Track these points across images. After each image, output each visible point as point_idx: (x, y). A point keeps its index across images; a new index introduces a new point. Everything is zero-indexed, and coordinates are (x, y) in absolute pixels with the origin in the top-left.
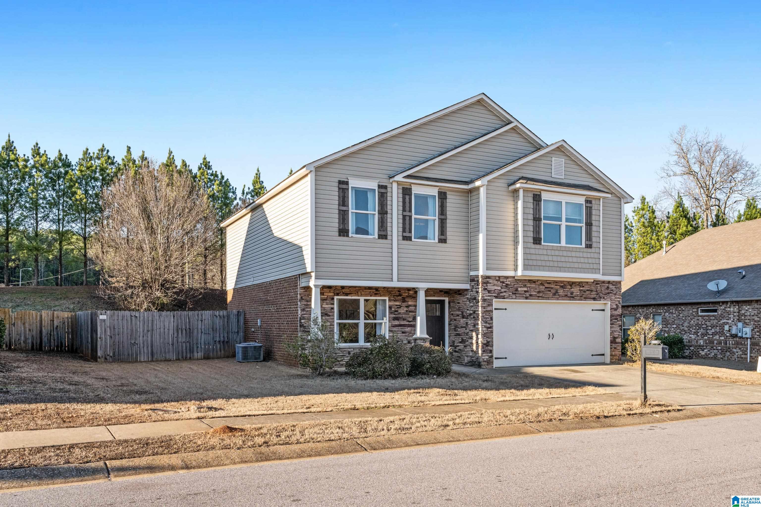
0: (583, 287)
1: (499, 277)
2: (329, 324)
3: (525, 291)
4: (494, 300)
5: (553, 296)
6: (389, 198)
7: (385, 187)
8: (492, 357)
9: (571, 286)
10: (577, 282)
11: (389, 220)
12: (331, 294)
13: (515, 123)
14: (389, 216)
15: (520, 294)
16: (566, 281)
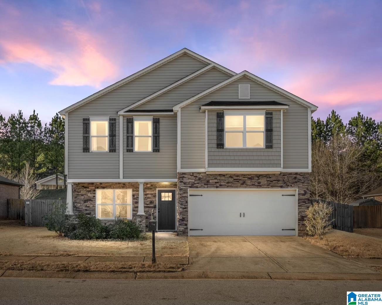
0: (270, 178)
1: (193, 173)
2: (92, 206)
3: (216, 183)
4: (189, 189)
5: (241, 186)
6: (117, 126)
7: (115, 120)
8: (187, 228)
9: (258, 177)
10: (264, 174)
11: (117, 140)
12: (94, 188)
13: (213, 65)
14: (117, 137)
15: (211, 184)
16: (254, 174)
